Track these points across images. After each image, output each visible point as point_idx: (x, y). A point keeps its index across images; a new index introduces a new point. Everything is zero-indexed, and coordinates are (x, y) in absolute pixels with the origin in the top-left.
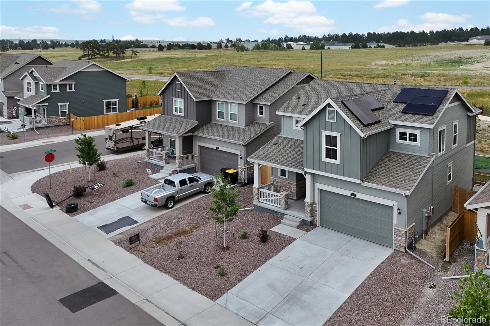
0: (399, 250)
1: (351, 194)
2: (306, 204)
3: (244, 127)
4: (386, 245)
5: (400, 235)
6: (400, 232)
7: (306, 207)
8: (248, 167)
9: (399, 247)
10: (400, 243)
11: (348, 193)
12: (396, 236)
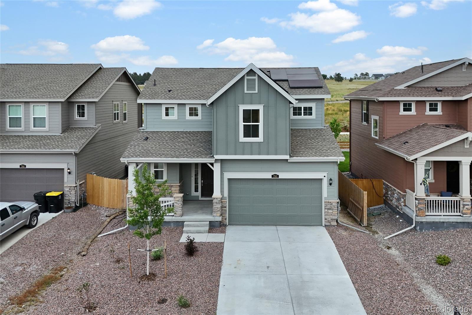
0: (331, 224)
1: (273, 176)
2: (214, 201)
3: (60, 134)
4: (312, 224)
5: (332, 208)
6: (332, 204)
7: (215, 204)
8: (80, 183)
9: (331, 221)
10: (331, 217)
11: (268, 176)
12: (327, 210)
